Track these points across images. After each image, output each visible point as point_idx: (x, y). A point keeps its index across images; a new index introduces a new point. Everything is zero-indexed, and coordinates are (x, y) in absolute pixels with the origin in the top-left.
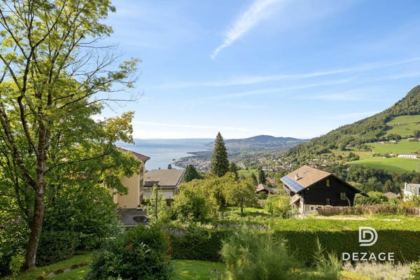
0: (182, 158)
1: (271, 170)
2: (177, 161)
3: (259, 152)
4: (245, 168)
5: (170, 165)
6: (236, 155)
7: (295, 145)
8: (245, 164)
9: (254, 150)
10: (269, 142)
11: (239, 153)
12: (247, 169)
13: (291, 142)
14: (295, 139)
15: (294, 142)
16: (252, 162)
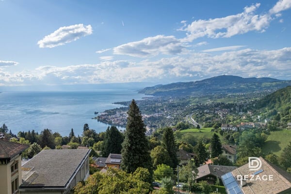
0: (106, 111)
1: (234, 129)
2: (100, 114)
3: (219, 101)
4: (195, 124)
5: (87, 125)
6: (184, 105)
7: (275, 89)
8: (197, 119)
9: (211, 98)
10: (234, 86)
11: (189, 102)
12: (198, 127)
13: (268, 84)
14: (275, 80)
15: (274, 84)
16: (208, 116)
